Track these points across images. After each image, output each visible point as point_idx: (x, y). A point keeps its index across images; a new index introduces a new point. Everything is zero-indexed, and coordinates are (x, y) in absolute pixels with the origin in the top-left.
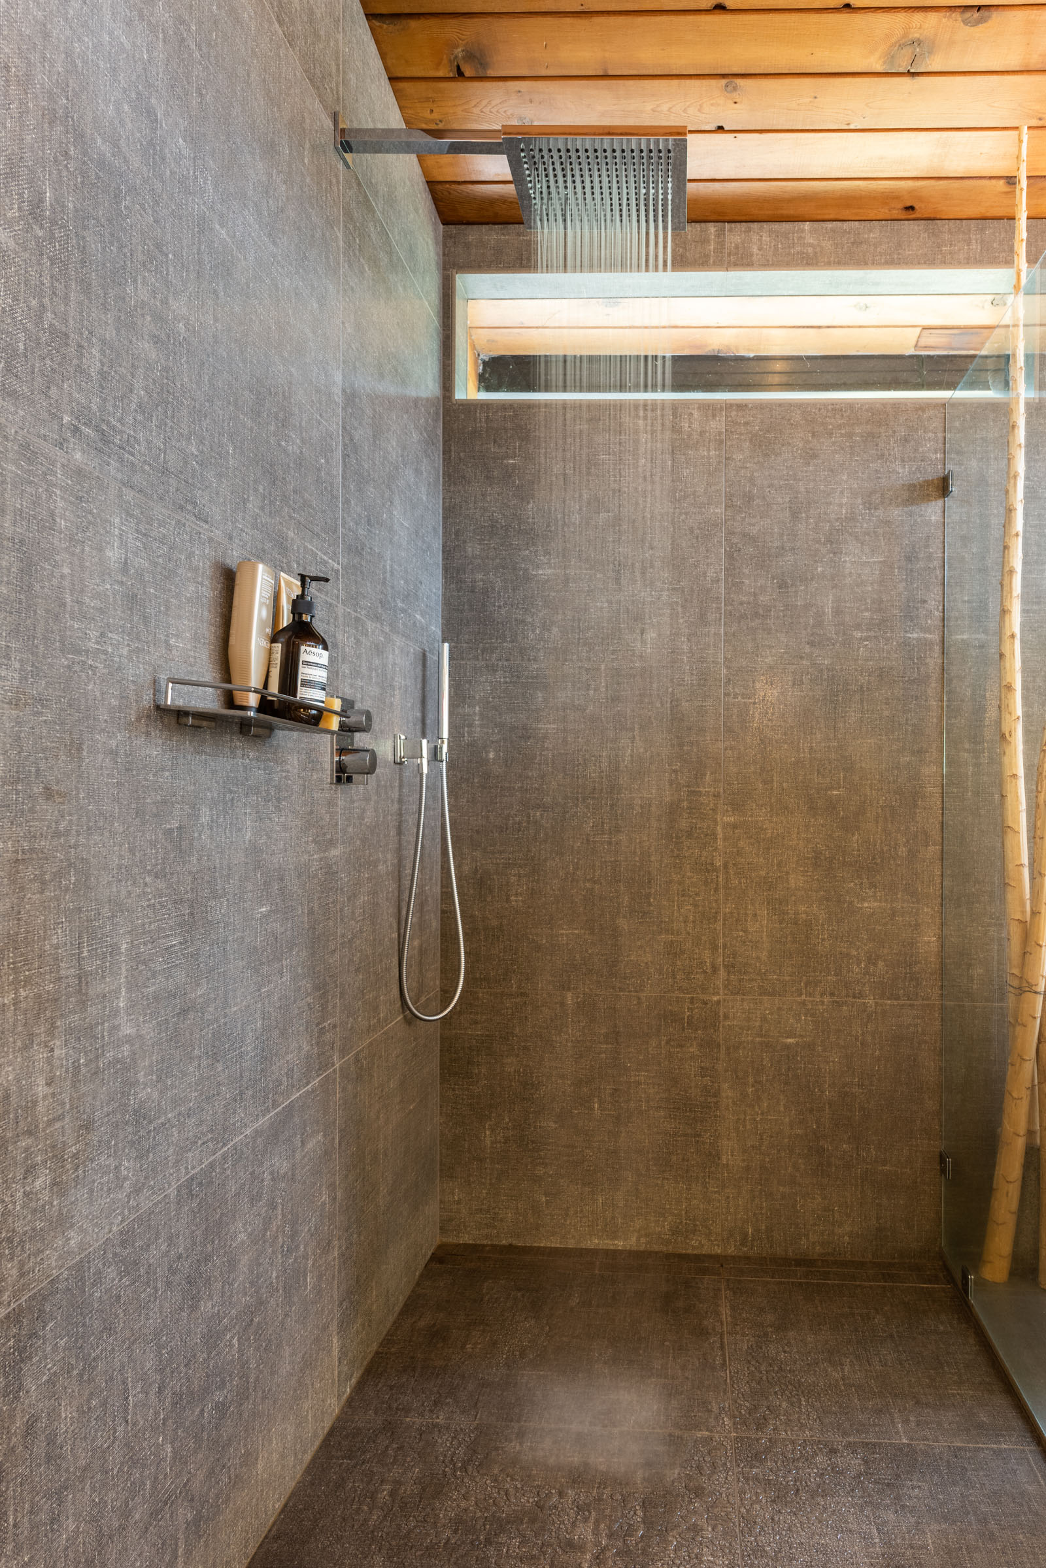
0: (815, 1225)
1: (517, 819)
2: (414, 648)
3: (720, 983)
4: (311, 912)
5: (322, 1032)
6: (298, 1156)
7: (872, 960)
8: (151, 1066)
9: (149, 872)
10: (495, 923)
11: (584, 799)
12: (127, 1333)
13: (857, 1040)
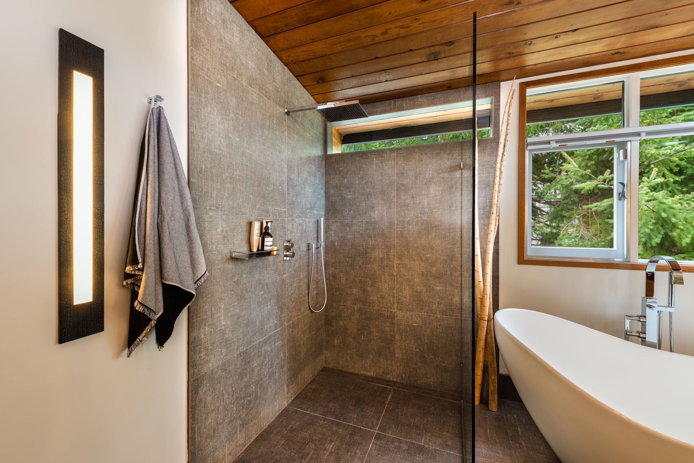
0: (422, 377)
1: (343, 260)
2: (315, 220)
3: (395, 307)
4: (277, 291)
5: (281, 318)
6: (273, 346)
7: (439, 304)
8: (230, 330)
9: (229, 291)
10: (337, 287)
11: (359, 256)
12: (224, 384)
13: (435, 326)
